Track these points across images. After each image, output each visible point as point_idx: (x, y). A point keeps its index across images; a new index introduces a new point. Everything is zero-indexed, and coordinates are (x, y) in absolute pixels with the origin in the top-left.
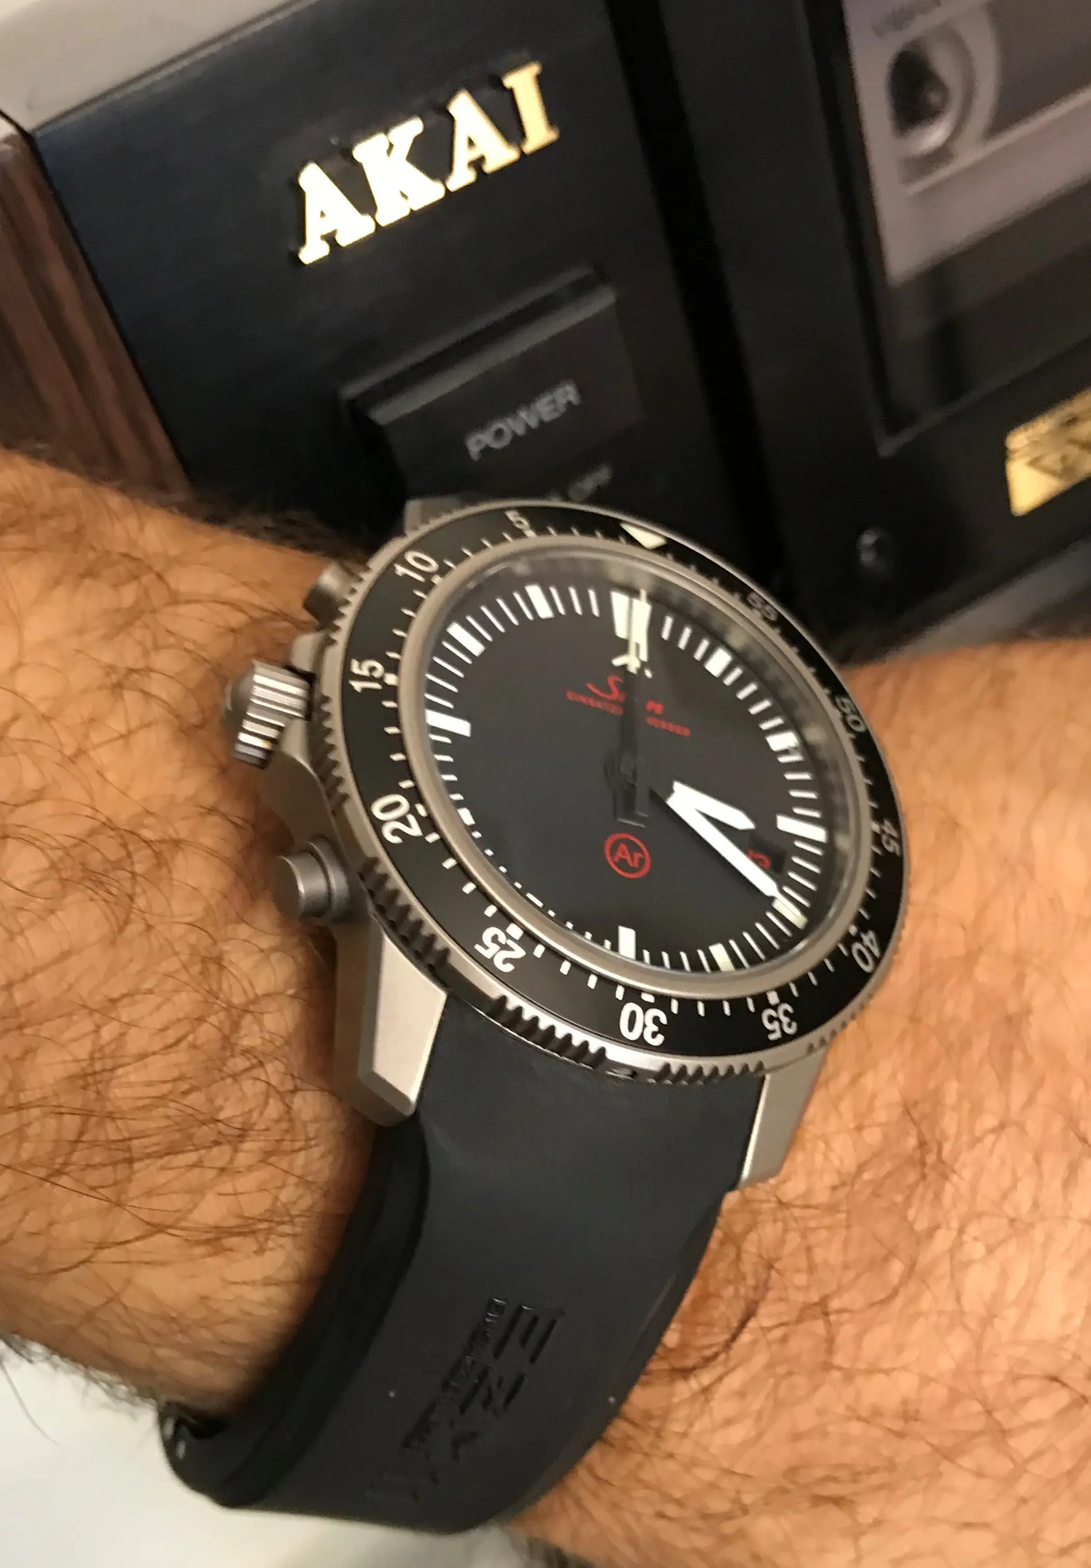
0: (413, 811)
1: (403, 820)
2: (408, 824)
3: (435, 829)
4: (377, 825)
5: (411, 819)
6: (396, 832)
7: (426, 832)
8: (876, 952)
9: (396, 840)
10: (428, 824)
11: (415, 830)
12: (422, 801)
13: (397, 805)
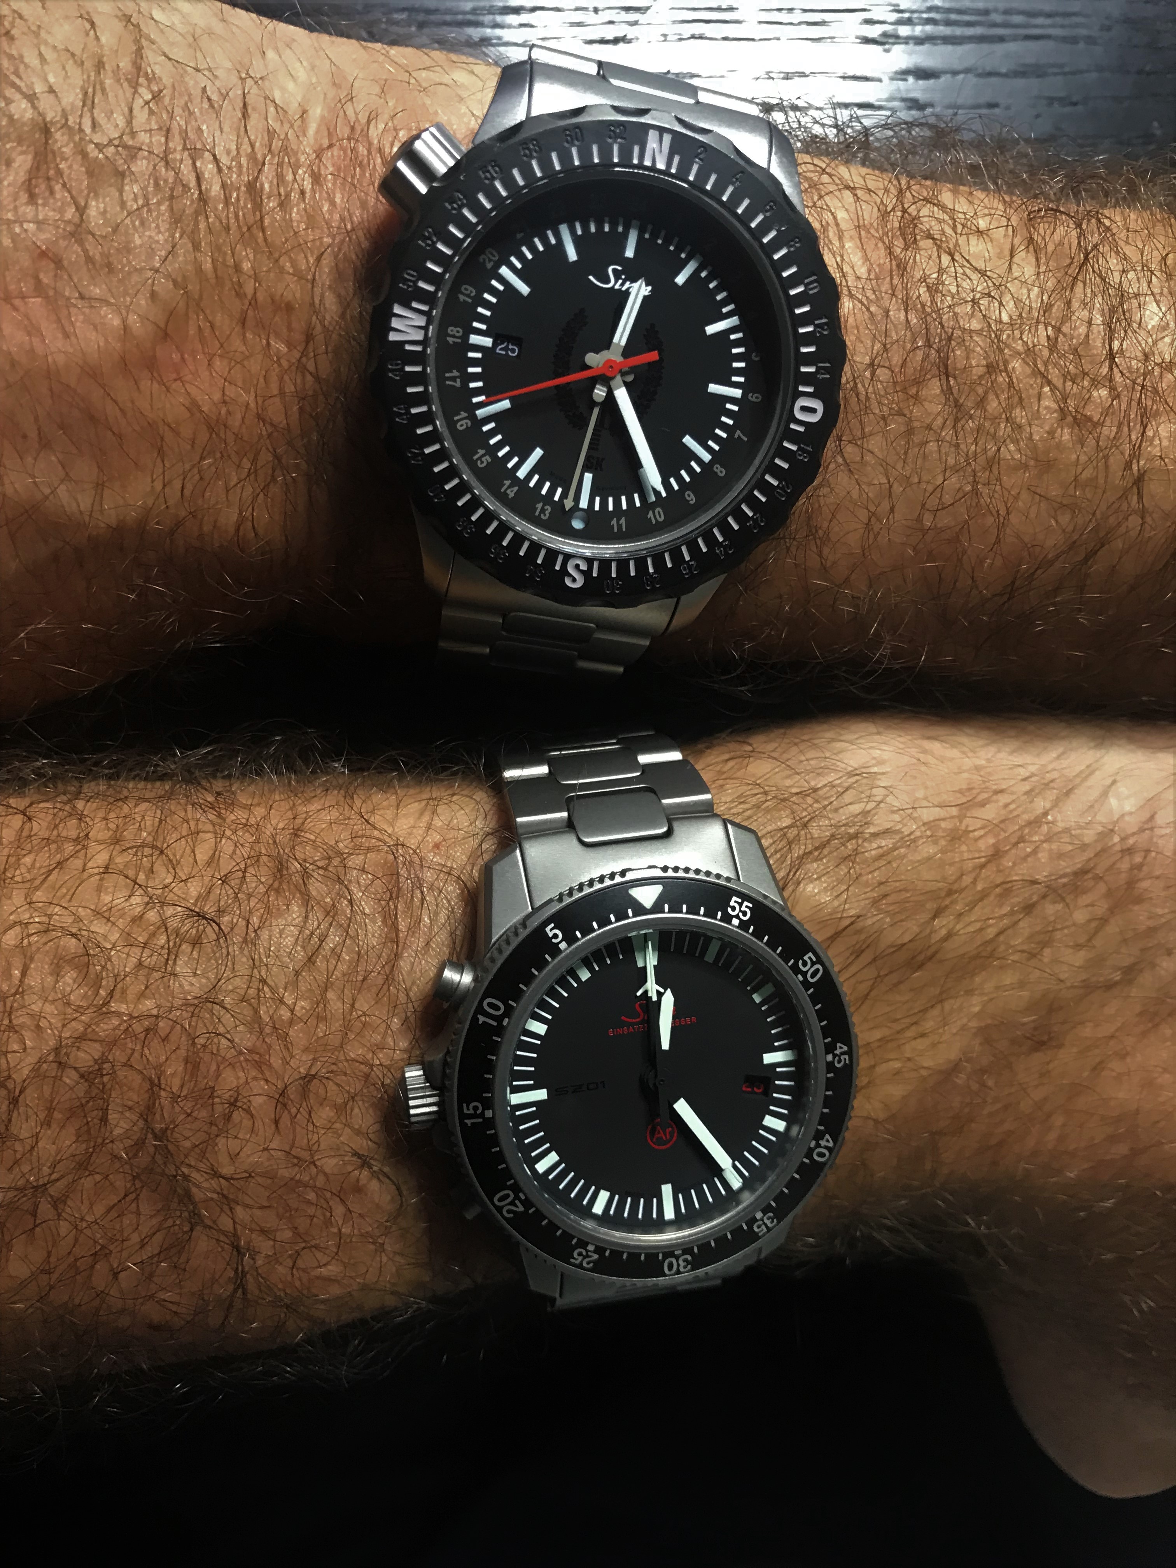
0: (517, 1197)
1: (512, 1203)
2: (517, 1206)
3: (532, 1205)
4: (499, 1209)
5: (517, 1202)
6: (509, 1212)
7: (527, 1209)
8: (831, 1144)
9: (511, 1215)
10: (527, 1203)
11: (521, 1208)
12: (521, 1190)
13: (508, 1196)
